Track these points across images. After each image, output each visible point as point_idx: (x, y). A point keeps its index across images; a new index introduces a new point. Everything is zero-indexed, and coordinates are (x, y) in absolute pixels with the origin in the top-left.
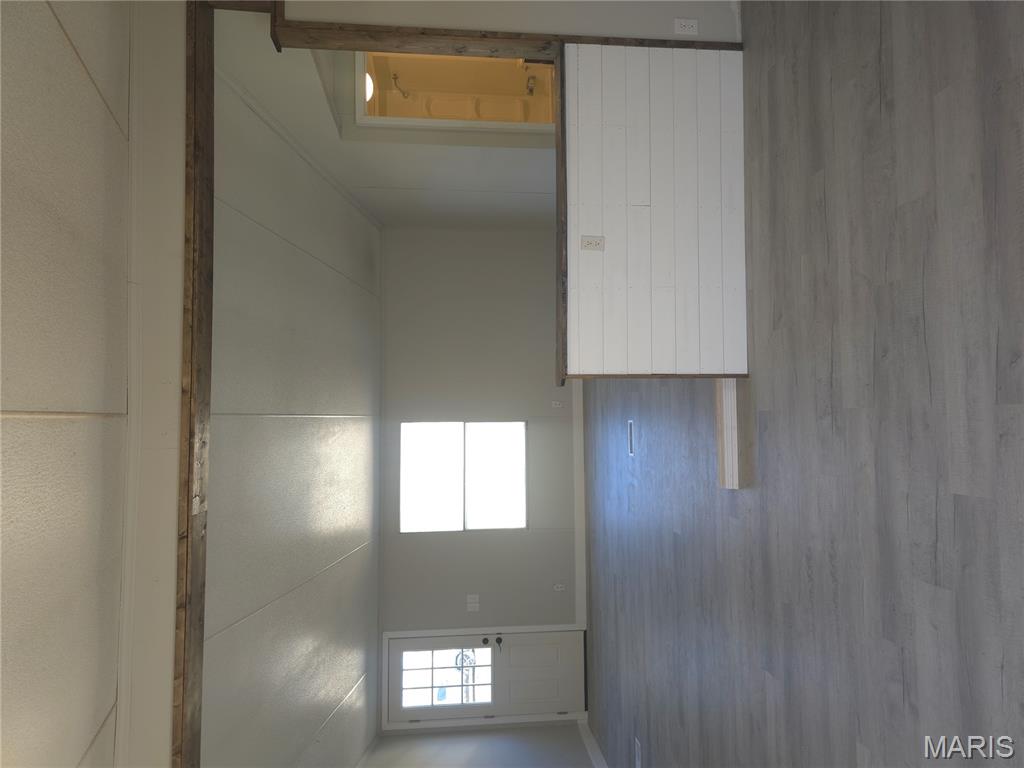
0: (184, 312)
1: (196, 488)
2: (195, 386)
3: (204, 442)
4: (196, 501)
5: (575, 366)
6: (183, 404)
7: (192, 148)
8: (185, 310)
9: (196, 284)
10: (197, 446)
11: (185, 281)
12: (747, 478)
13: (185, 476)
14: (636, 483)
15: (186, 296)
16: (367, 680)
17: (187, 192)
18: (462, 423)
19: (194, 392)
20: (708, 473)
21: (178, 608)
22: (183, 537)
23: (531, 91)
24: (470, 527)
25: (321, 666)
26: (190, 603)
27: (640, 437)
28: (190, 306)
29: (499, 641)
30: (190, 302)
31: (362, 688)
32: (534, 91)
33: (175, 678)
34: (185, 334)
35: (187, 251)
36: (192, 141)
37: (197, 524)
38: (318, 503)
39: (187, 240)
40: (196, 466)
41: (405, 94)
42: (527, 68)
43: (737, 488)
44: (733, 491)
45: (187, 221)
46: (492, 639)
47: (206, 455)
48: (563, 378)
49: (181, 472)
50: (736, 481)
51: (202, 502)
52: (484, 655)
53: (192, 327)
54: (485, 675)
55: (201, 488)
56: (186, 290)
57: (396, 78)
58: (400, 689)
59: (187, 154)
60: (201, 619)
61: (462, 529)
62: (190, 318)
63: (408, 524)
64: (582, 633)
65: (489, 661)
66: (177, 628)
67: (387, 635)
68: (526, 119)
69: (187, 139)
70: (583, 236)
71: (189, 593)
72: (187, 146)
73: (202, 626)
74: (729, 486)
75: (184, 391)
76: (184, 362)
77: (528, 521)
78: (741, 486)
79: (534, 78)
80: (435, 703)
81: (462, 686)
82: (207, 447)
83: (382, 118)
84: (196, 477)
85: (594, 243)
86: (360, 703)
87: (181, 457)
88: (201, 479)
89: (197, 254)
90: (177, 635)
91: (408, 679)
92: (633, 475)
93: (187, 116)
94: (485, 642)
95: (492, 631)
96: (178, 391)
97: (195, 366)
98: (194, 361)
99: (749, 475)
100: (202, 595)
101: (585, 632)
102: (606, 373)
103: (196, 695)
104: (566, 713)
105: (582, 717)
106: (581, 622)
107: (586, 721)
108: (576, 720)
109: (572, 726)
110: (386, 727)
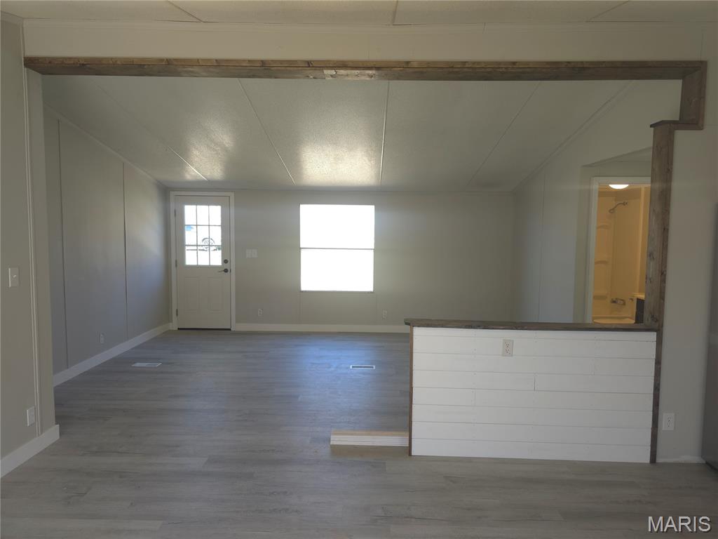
0: (462, 62)
1: (342, 72)
2: (411, 70)
3: (372, 76)
4: (333, 72)
5: (419, 332)
6: (399, 62)
7: (581, 66)
8: (465, 63)
9: (483, 70)
10: (370, 72)
11: (484, 62)
12: (338, 451)
13: (351, 64)
14: (332, 369)
15: (474, 63)
16: (203, 181)
17: (548, 63)
18: (373, 247)
19: (407, 70)
20: (340, 422)
21: (262, 61)
22: (309, 64)
23: (614, 302)
24: (303, 252)
25: (215, 152)
26: (265, 69)
27: (364, 374)
28: (467, 66)
29: (226, 271)
30: (470, 66)
31: (198, 178)
32: (614, 304)
33: (216, 60)
34: (447, 63)
35: (506, 63)
36: (585, 66)
37: (317, 73)
38: (323, 151)
39: (514, 63)
40: (357, 72)
41: (612, 211)
42: (632, 299)
43: (332, 443)
44: (330, 441)
45: (528, 63)
46: (227, 266)
47: (363, 78)
48: (411, 323)
49: (353, 62)
50: (335, 443)
51: (332, 76)
52: (216, 259)
53: (452, 67)
54: (203, 261)
55: (342, 75)
56: (479, 63)
57: (624, 204)
58: (197, 204)
59: (577, 62)
60: (254, 76)
61: (301, 246)
62: (459, 66)
63: (304, 209)
64: (229, 328)
65: (213, 263)
66: (249, 61)
67: (232, 195)
68: (595, 297)
69: (587, 62)
70: (513, 341)
71: (273, 68)
72: (582, 62)
73: (249, 77)
74: (333, 437)
75: (408, 63)
76: (428, 63)
77: (306, 292)
78: (333, 447)
79: (624, 304)
81: (197, 246)
82: (368, 79)
83: (597, 195)
84: (349, 72)
85: (508, 349)
86: (188, 177)
87: (363, 62)
88: (347, 75)
89: (504, 70)
90: (244, 61)
91: (203, 209)
92: (337, 367)
93: (604, 62)
94: (225, 261)
95: (232, 266)
96: (408, 59)
97: (425, 70)
98: (429, 70)
99: (340, 452)
100: (270, 77)
101: (230, 330)
102: (414, 355)
103: (204, 74)
104: (177, 315)
105: (174, 326)
106: (236, 327)
107: (171, 329)
108: (172, 322)
109: (168, 319)
110: (172, 194)
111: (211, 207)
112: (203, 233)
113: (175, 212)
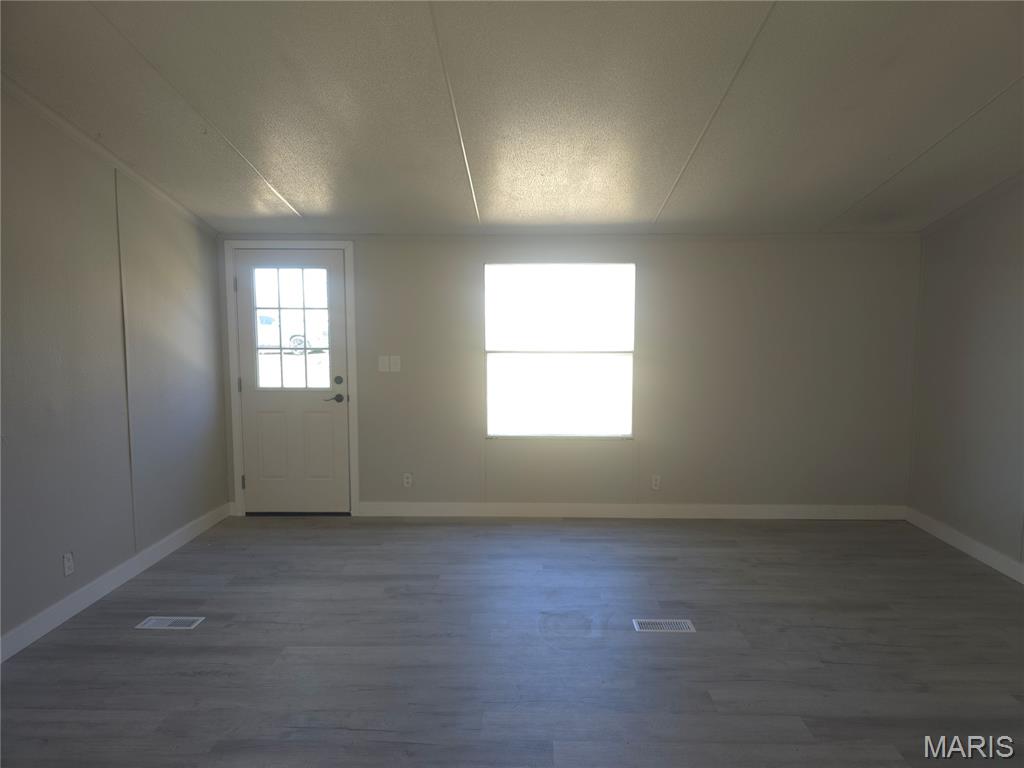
16: (288, 218)
18: (632, 348)
24: (490, 359)
29: (339, 398)
31: (283, 209)
46: (341, 389)
52: (319, 375)
54: (294, 379)
61: (487, 349)
64: (347, 511)
65: (313, 384)
67: (349, 246)
80: (258, 311)
81: (281, 348)
86: (261, 208)
91: (290, 276)
94: (337, 380)
95: (352, 389)
101: (349, 514)
104: (244, 487)
105: (238, 508)
106: (361, 509)
107: (232, 514)
108: (234, 501)
109: (227, 496)
110: (229, 245)
111: (307, 271)
112: (292, 324)
113: (236, 281)
